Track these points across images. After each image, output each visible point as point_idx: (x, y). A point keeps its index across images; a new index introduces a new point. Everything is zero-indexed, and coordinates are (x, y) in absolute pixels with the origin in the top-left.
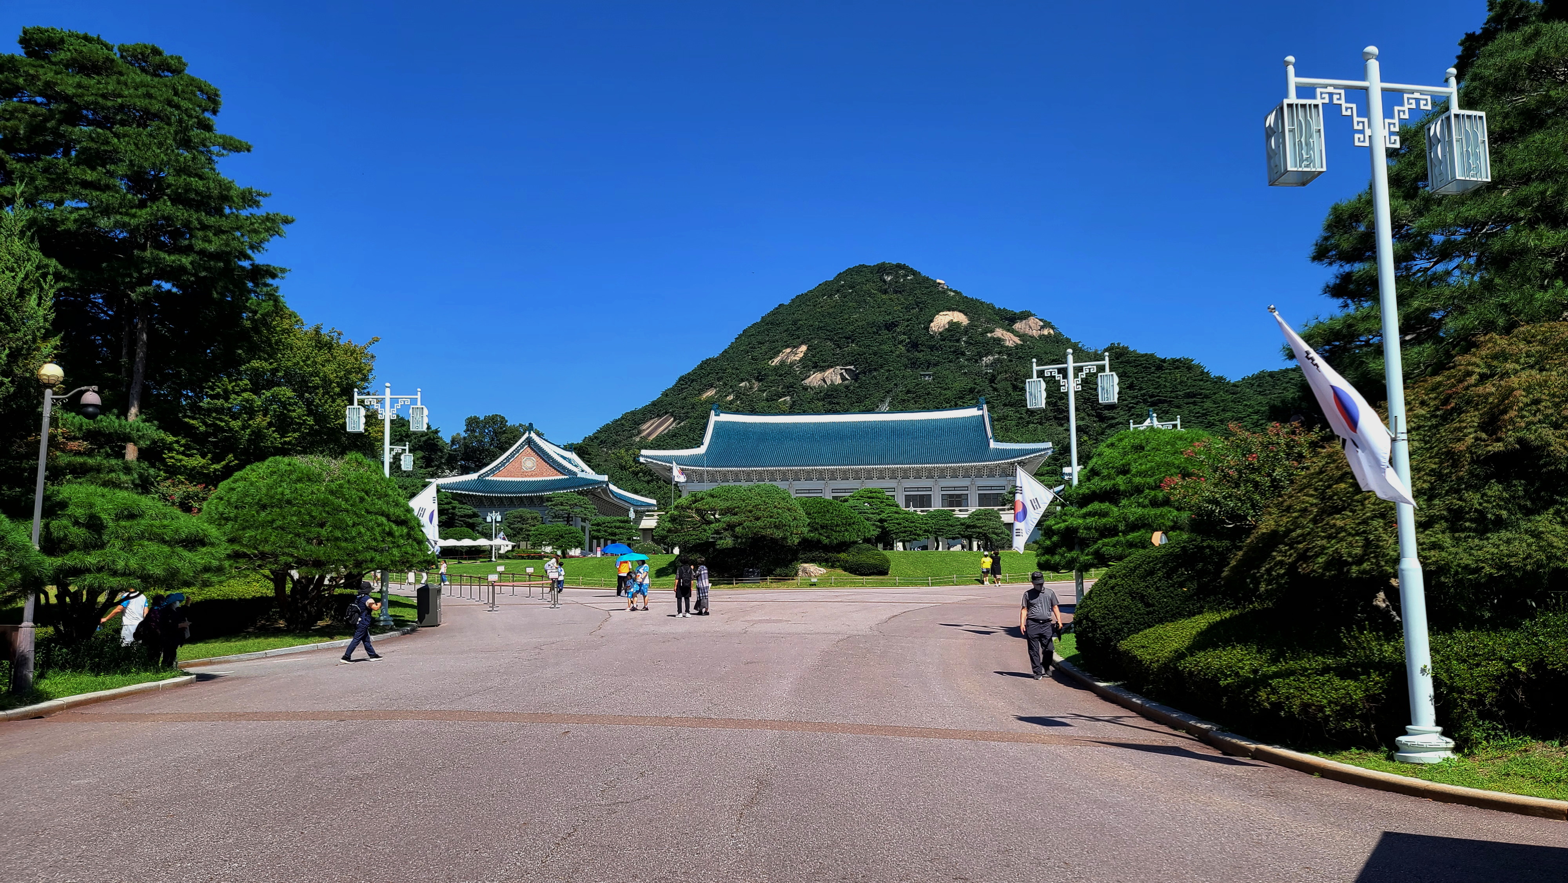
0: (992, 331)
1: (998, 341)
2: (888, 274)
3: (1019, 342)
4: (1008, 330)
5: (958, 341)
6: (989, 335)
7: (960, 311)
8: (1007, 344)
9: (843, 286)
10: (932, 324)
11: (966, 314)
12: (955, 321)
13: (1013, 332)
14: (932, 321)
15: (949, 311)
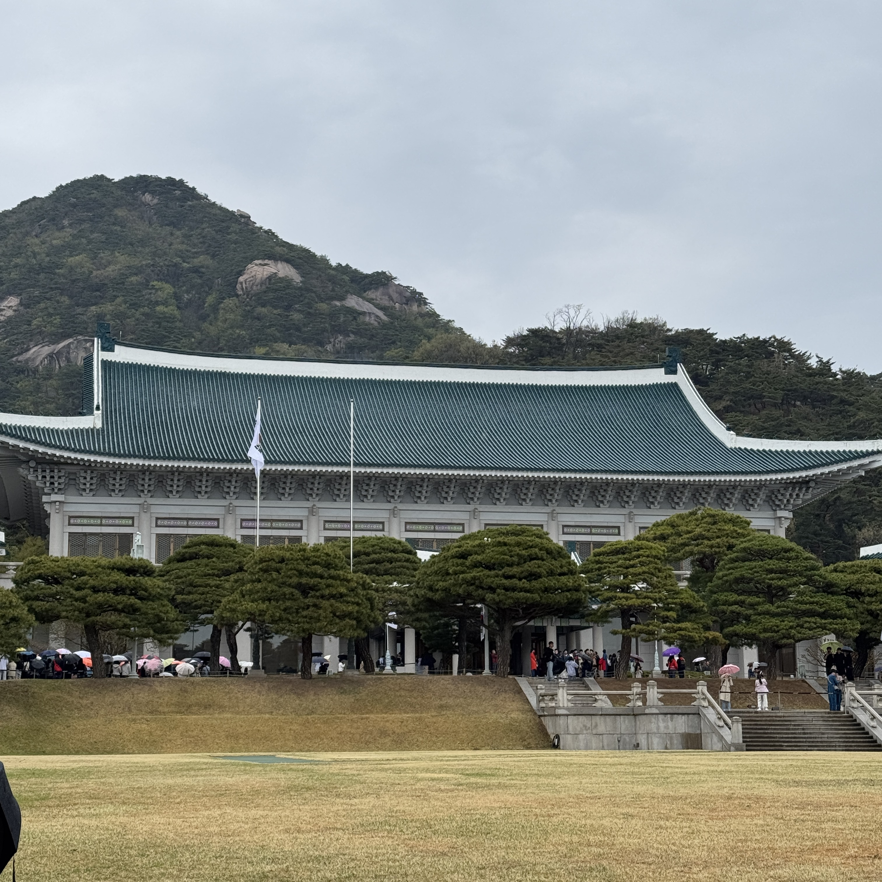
0: (342, 298)
1: (355, 314)
2: (153, 193)
3: (384, 318)
4: (364, 298)
5: (288, 308)
6: (338, 303)
7: (288, 261)
8: (367, 319)
9: (74, 206)
10: (241, 279)
11: (296, 266)
12: (281, 274)
13: (370, 301)
14: (240, 273)
15: (269, 258)
